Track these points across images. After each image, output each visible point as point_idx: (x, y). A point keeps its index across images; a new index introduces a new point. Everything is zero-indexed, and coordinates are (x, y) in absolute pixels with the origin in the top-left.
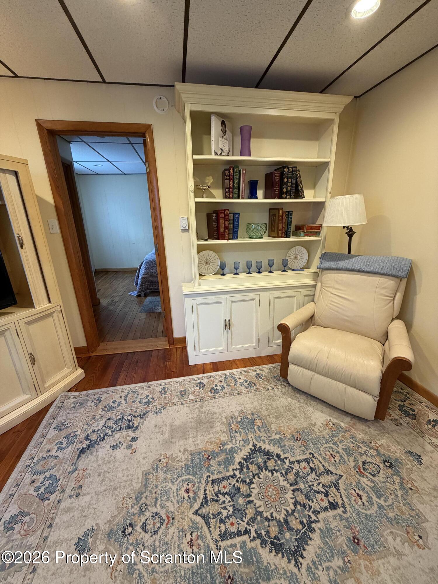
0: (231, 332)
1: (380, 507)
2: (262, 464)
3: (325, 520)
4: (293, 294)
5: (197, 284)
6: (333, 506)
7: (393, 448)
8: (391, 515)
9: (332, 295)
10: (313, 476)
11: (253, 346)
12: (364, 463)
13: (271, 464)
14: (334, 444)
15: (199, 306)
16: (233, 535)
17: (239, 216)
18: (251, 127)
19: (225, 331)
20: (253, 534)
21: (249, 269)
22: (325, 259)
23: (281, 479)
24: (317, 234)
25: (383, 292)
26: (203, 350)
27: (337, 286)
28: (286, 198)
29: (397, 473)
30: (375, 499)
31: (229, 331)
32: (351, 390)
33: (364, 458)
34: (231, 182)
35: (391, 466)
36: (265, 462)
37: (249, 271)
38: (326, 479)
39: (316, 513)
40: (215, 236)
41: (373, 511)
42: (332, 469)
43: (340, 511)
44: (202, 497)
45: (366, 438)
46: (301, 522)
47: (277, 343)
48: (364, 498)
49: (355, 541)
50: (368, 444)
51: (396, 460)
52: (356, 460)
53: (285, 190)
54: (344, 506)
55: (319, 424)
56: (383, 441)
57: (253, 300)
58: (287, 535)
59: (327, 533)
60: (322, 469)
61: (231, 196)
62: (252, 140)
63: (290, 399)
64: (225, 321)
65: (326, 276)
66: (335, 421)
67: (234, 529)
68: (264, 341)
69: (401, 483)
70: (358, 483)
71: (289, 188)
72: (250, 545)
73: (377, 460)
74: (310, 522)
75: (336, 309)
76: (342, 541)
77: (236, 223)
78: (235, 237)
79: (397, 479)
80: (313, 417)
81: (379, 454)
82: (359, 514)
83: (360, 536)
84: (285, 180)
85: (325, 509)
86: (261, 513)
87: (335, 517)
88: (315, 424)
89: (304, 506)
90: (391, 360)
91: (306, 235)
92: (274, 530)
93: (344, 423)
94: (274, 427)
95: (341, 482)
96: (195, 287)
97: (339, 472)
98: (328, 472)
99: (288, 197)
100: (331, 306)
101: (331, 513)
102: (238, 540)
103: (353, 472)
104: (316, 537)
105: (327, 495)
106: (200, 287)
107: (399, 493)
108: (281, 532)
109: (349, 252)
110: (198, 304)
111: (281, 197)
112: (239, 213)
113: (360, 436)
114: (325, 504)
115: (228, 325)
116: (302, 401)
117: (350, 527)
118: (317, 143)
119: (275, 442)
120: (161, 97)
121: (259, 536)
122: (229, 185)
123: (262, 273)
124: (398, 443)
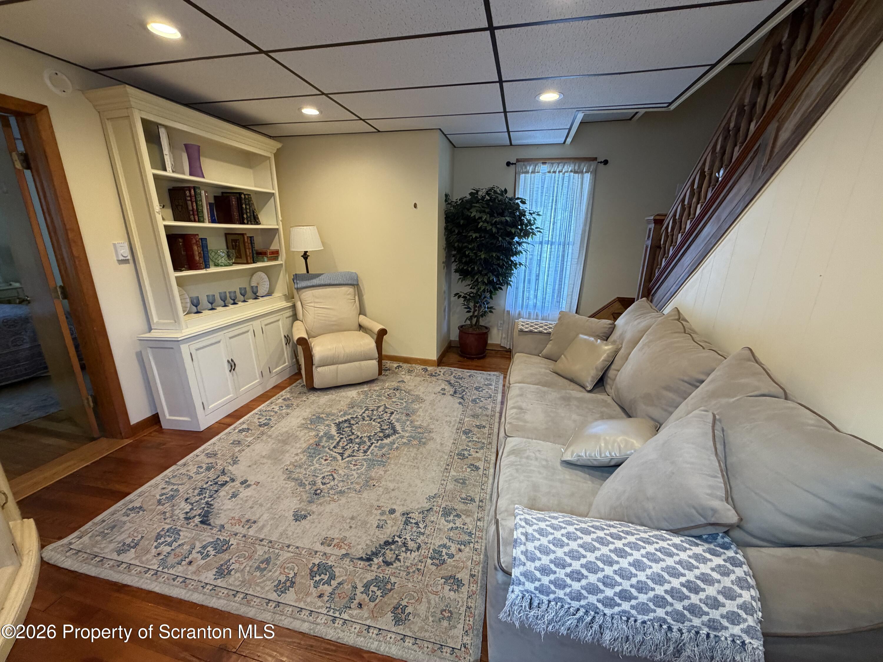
0: (236, 373)
1: (406, 402)
2: (349, 425)
3: (394, 418)
4: (277, 318)
5: (184, 326)
6: (392, 413)
7: (393, 384)
8: (410, 401)
9: (316, 309)
10: (375, 412)
11: (258, 382)
12: (388, 395)
13: (352, 422)
14: (370, 397)
15: (198, 352)
16: (368, 449)
17: (206, 241)
18: (199, 147)
19: (231, 374)
20: (375, 442)
21: (224, 301)
22: (299, 280)
23: (364, 422)
24: (276, 258)
25: (349, 297)
26: (213, 405)
27: (317, 300)
28: (247, 224)
29: (401, 390)
30: (402, 401)
31: (234, 372)
32: (364, 363)
33: (386, 394)
34: (194, 204)
35: (397, 390)
36: (350, 424)
37: (225, 304)
38: (381, 409)
39: (389, 419)
40: (186, 266)
41: (405, 404)
42: (379, 405)
43: (395, 412)
44: (337, 455)
45: (380, 387)
46: (387, 425)
47: (276, 372)
48: (399, 404)
49: (407, 415)
50: (383, 389)
51: (397, 387)
52: (385, 396)
53: (245, 216)
54: (395, 411)
55: (355, 396)
56: (387, 384)
57: (248, 331)
58: (387, 431)
59: (398, 420)
60: (376, 408)
61: (197, 219)
62: (201, 158)
63: (326, 397)
64: (228, 361)
65: (304, 294)
66: (360, 390)
67: (366, 447)
68: (266, 372)
69: (405, 392)
70: (393, 402)
71: (249, 214)
72: (378, 445)
73: (392, 391)
74: (390, 423)
75: (324, 318)
76: (404, 418)
77: (205, 249)
78: (207, 267)
79: (403, 392)
80: (349, 395)
81: (390, 389)
82: (401, 408)
83: (408, 412)
84: (244, 206)
85: (391, 416)
86: (370, 436)
87: (396, 415)
88: (353, 397)
89: (383, 421)
90: (376, 333)
91: (270, 260)
92: (381, 435)
93: (366, 388)
94: (335, 411)
95: (387, 406)
96: (183, 331)
97: (383, 404)
98: (379, 407)
99: (249, 222)
100: (319, 317)
101: (393, 415)
102: (372, 448)
103: (388, 400)
104: (396, 423)
105: (386, 412)
106: (188, 330)
107: (407, 394)
108: (384, 433)
109: (308, 272)
110: (197, 350)
111: (243, 223)
112: (206, 239)
113: (377, 388)
114: (389, 415)
115: (232, 365)
116: (334, 393)
117: (402, 413)
118: (251, 171)
119: (344, 415)
120: (57, 72)
121: (378, 440)
122: (192, 207)
123: (237, 304)
124: (393, 381)
